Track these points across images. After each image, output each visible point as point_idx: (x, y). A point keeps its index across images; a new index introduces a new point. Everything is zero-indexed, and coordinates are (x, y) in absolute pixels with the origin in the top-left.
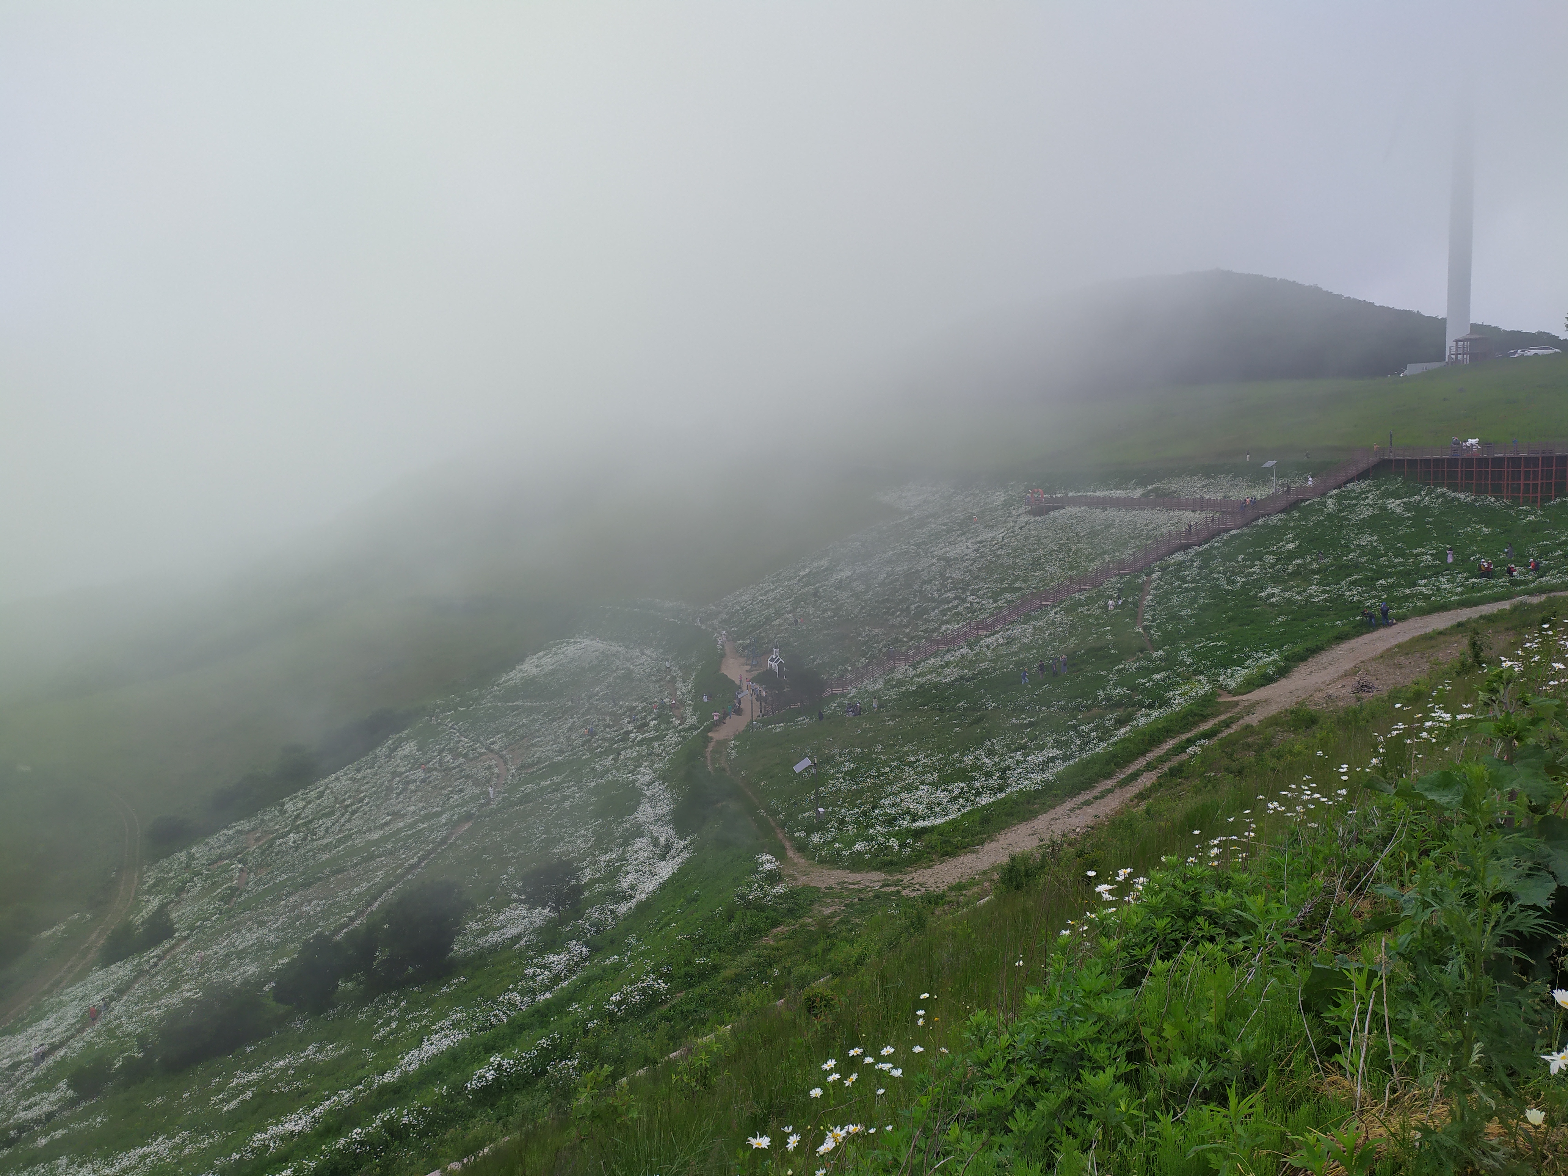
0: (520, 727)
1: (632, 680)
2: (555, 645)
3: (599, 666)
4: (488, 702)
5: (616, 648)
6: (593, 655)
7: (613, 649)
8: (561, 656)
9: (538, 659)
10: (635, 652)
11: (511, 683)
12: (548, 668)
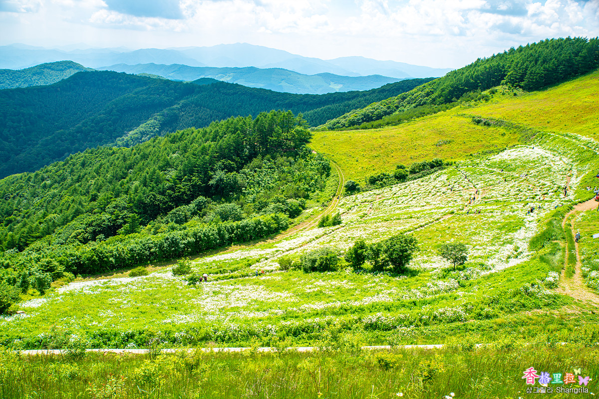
0: (491, 180)
1: (550, 171)
2: (521, 147)
3: (537, 161)
4: (482, 166)
5: (549, 154)
6: (536, 156)
7: (547, 155)
8: (521, 153)
9: (511, 152)
10: (558, 158)
11: (494, 160)
12: (513, 157)
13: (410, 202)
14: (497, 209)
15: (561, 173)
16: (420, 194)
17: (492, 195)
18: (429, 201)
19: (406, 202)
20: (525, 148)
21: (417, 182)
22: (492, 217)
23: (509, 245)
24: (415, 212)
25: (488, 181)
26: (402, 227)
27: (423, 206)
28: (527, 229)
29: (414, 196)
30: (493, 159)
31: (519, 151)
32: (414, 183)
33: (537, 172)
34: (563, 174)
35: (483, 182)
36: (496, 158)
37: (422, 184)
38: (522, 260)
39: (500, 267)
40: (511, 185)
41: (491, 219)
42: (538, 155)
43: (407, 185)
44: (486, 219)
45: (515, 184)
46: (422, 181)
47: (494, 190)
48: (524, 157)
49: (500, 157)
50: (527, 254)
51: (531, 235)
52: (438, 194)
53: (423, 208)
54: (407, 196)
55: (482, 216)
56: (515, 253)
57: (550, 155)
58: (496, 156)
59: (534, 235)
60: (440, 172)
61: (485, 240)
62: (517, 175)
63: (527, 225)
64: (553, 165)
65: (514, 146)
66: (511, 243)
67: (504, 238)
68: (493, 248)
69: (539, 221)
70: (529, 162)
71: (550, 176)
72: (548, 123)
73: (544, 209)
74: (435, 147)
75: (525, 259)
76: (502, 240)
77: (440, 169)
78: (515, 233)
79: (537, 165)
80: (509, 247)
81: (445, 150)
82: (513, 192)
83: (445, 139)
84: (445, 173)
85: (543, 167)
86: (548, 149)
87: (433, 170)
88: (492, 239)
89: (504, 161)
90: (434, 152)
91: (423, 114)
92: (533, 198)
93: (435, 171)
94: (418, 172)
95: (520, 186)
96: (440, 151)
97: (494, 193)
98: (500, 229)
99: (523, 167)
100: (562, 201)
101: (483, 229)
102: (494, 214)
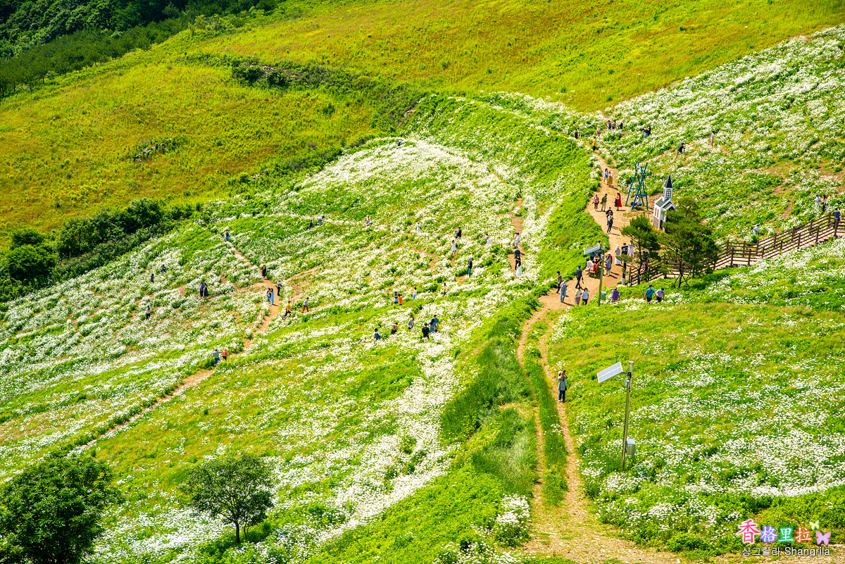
0: (312, 250)
1: (468, 206)
2: (382, 143)
3: (430, 181)
4: (280, 212)
5: (458, 157)
6: (426, 165)
7: (454, 160)
8: (385, 160)
9: (356, 160)
10: (482, 168)
11: (314, 189)
12: (365, 176)
13: (74, 350)
14: (338, 335)
15: (497, 208)
16: (104, 320)
17: (321, 293)
18: (134, 337)
19: (60, 350)
20: (394, 144)
21: (87, 282)
22: (328, 359)
23: (386, 438)
24: (94, 380)
25: (304, 254)
26: (57, 435)
27: (117, 356)
28: (429, 380)
29: (81, 329)
30: (308, 186)
31: (379, 156)
32: (77, 286)
33: (435, 212)
34: (500, 212)
35: (289, 258)
36: (319, 182)
37: (104, 286)
38: (427, 477)
39: (371, 508)
40: (369, 259)
41: (328, 368)
42: (432, 163)
43: (55, 296)
44: (311, 368)
45: (379, 255)
46: (104, 278)
47: (324, 278)
48: (395, 170)
49: (328, 179)
50: (440, 454)
51: (441, 399)
52: (161, 311)
53: (116, 361)
54: (60, 329)
55: (299, 362)
56: (407, 459)
57: (462, 160)
58: (317, 177)
59: (450, 396)
60: (156, 241)
61: (317, 432)
62: (382, 228)
63: (428, 372)
64: (472, 188)
65: (363, 141)
66: (390, 431)
67: (368, 418)
68: (344, 454)
69: (458, 353)
70: (409, 185)
71: (468, 219)
72: (445, 66)
73: (466, 319)
74: (129, 163)
75: (436, 472)
76: (365, 425)
77: (155, 232)
78: (399, 400)
79: (432, 192)
80: (388, 443)
81: (164, 172)
82: (376, 280)
83: (158, 136)
84: (173, 245)
85: (447, 195)
86: (455, 144)
87: (134, 238)
88: (336, 428)
89: (341, 189)
90: (131, 181)
91: (76, 62)
92: (434, 289)
93: (142, 240)
94: (86, 250)
95: (394, 257)
96: (150, 174)
97: (325, 289)
98: (355, 392)
99: (396, 201)
100: (509, 288)
101: (308, 399)
102: (334, 351)
